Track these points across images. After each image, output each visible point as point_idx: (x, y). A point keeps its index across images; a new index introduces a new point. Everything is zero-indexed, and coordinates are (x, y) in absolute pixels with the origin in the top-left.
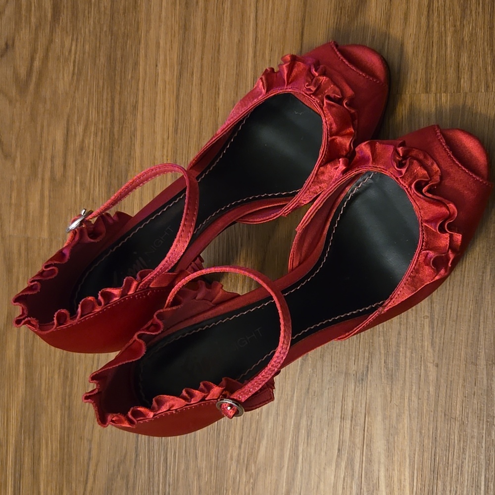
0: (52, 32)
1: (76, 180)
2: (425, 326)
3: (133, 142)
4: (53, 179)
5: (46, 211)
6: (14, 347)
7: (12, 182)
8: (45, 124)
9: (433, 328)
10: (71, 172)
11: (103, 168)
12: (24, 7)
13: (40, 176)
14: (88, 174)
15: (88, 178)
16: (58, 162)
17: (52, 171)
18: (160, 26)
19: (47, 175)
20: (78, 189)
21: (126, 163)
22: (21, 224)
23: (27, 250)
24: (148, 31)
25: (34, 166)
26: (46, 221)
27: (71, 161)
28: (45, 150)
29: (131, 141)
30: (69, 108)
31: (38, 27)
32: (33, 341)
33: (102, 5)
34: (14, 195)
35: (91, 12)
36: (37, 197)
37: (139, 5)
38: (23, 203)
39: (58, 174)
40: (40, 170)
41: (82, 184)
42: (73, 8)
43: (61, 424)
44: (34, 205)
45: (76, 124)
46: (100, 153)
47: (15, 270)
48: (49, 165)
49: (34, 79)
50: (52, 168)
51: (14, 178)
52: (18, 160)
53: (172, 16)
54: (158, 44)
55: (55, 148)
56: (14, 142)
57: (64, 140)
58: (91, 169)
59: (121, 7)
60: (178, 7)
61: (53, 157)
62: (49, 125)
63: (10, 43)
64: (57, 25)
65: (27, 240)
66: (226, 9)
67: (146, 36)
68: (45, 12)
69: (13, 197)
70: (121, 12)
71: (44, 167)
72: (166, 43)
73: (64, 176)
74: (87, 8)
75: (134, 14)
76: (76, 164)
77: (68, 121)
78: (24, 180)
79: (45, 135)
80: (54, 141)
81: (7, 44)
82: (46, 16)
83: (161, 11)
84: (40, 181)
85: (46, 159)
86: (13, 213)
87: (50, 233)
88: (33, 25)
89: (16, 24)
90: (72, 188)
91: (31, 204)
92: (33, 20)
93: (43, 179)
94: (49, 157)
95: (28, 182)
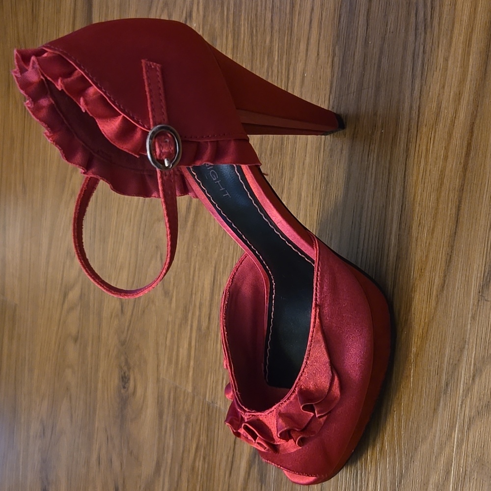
4: (199, 329)
5: (192, 363)
7: (168, 322)
8: (197, 266)
10: (214, 326)
13: (189, 322)
16: (205, 310)
17: (199, 321)
18: (303, 174)
19: (195, 323)
22: (172, 370)
23: (175, 400)
24: (291, 179)
25: (186, 310)
26: (191, 374)
27: (215, 313)
28: (195, 294)
30: (217, 253)
34: (169, 336)
36: (186, 346)
37: (285, 146)
38: (175, 347)
39: (204, 325)
40: (190, 315)
44: (183, 352)
45: (221, 274)
47: (165, 417)
48: (197, 313)
49: (192, 216)
50: (200, 316)
51: (170, 319)
52: (174, 299)
53: (315, 163)
54: (300, 195)
55: (203, 295)
57: (211, 288)
59: (269, 147)
60: (322, 153)
61: (201, 304)
62: (200, 269)
65: (176, 388)
66: (371, 163)
67: (289, 184)
69: (168, 339)
70: (268, 152)
71: (193, 314)
72: (307, 196)
73: (208, 328)
75: (280, 156)
77: (215, 268)
78: (178, 322)
79: (196, 278)
80: (203, 287)
83: (306, 156)
84: (189, 327)
85: (195, 305)
86: (167, 355)
87: (194, 388)
90: (214, 344)
91: (181, 350)
93: (192, 326)
94: (198, 304)
95: (180, 326)
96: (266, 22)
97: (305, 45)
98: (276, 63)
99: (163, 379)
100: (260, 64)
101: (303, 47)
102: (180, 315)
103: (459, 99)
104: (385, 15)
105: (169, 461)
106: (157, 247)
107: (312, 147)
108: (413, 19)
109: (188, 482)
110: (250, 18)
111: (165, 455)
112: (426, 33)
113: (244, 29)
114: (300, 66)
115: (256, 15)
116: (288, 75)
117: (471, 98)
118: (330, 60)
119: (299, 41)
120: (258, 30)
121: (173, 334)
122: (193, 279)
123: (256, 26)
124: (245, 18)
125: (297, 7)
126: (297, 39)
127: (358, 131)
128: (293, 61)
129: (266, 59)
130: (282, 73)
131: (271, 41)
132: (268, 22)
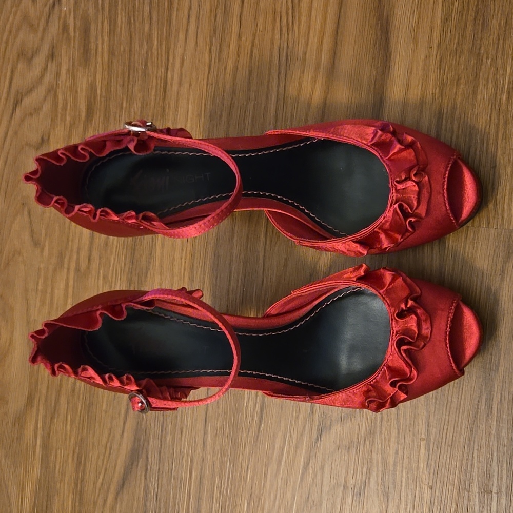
0: (85, 131)
1: (99, 272)
2: (421, 448)
3: (154, 242)
4: (78, 270)
6: (32, 427)
7: (39, 269)
9: (429, 451)
10: (95, 265)
11: (125, 264)
12: (60, 106)
13: (66, 266)
14: (111, 268)
15: (110, 272)
16: (84, 254)
17: (78, 263)
19: (73, 266)
20: (101, 282)
21: (147, 261)
22: (46, 311)
25: (61, 256)
27: (95, 254)
28: (72, 241)
29: (153, 241)
31: (72, 125)
32: (51, 424)
33: (132, 110)
34: (41, 281)
35: (122, 117)
36: (62, 285)
37: (166, 114)
38: (49, 290)
39: (83, 266)
40: (66, 260)
41: (105, 277)
42: (106, 110)
43: (72, 508)
44: (59, 292)
46: (123, 249)
48: (75, 257)
50: (78, 259)
51: (42, 266)
52: (47, 248)
53: (197, 127)
55: (81, 240)
56: (43, 232)
58: (114, 264)
59: (150, 114)
60: (202, 119)
61: (79, 249)
63: (46, 138)
64: (89, 126)
66: (247, 124)
68: (79, 112)
69: (40, 284)
71: (70, 258)
73: (88, 268)
74: (118, 111)
75: (162, 121)
76: (100, 258)
78: (51, 268)
81: (42, 139)
82: (80, 115)
83: (187, 121)
84: (66, 270)
85: (72, 251)
86: (38, 299)
88: (67, 122)
89: (52, 120)
90: (95, 280)
91: (56, 291)
92: (68, 118)
93: (68, 269)
94: (75, 250)
95: (55, 270)
96: (144, 13)
97: (184, 35)
98: (155, 47)
99: (35, 320)
100: (139, 47)
101: (181, 36)
102: (54, 260)
103: (315, 81)
104: (255, 19)
105: (44, 391)
106: (23, 204)
107: (193, 114)
108: (278, 24)
109: (68, 403)
110: (127, 10)
111: (39, 387)
112: (288, 34)
113: (121, 18)
114: (179, 51)
115: (134, 7)
116: (168, 57)
117: (324, 80)
118: (208, 48)
119: (178, 32)
120: (136, 19)
121: (46, 279)
122: (69, 229)
123: (134, 16)
124: (122, 9)
125: (175, 5)
126: (176, 30)
127: (234, 102)
128: (172, 46)
129: (145, 43)
130: (162, 55)
131: (150, 29)
132: (146, 14)
